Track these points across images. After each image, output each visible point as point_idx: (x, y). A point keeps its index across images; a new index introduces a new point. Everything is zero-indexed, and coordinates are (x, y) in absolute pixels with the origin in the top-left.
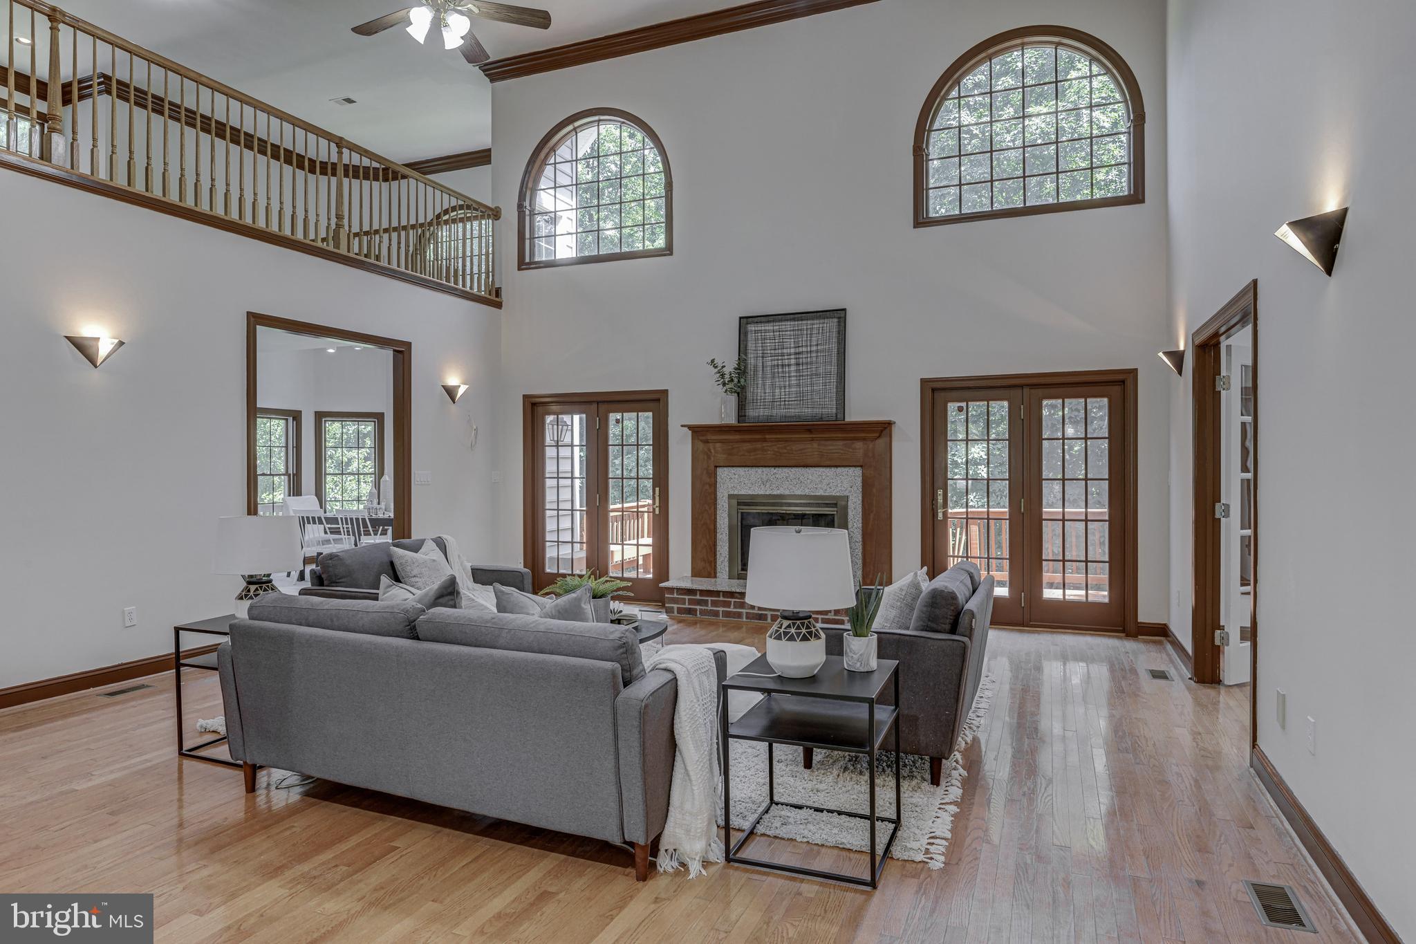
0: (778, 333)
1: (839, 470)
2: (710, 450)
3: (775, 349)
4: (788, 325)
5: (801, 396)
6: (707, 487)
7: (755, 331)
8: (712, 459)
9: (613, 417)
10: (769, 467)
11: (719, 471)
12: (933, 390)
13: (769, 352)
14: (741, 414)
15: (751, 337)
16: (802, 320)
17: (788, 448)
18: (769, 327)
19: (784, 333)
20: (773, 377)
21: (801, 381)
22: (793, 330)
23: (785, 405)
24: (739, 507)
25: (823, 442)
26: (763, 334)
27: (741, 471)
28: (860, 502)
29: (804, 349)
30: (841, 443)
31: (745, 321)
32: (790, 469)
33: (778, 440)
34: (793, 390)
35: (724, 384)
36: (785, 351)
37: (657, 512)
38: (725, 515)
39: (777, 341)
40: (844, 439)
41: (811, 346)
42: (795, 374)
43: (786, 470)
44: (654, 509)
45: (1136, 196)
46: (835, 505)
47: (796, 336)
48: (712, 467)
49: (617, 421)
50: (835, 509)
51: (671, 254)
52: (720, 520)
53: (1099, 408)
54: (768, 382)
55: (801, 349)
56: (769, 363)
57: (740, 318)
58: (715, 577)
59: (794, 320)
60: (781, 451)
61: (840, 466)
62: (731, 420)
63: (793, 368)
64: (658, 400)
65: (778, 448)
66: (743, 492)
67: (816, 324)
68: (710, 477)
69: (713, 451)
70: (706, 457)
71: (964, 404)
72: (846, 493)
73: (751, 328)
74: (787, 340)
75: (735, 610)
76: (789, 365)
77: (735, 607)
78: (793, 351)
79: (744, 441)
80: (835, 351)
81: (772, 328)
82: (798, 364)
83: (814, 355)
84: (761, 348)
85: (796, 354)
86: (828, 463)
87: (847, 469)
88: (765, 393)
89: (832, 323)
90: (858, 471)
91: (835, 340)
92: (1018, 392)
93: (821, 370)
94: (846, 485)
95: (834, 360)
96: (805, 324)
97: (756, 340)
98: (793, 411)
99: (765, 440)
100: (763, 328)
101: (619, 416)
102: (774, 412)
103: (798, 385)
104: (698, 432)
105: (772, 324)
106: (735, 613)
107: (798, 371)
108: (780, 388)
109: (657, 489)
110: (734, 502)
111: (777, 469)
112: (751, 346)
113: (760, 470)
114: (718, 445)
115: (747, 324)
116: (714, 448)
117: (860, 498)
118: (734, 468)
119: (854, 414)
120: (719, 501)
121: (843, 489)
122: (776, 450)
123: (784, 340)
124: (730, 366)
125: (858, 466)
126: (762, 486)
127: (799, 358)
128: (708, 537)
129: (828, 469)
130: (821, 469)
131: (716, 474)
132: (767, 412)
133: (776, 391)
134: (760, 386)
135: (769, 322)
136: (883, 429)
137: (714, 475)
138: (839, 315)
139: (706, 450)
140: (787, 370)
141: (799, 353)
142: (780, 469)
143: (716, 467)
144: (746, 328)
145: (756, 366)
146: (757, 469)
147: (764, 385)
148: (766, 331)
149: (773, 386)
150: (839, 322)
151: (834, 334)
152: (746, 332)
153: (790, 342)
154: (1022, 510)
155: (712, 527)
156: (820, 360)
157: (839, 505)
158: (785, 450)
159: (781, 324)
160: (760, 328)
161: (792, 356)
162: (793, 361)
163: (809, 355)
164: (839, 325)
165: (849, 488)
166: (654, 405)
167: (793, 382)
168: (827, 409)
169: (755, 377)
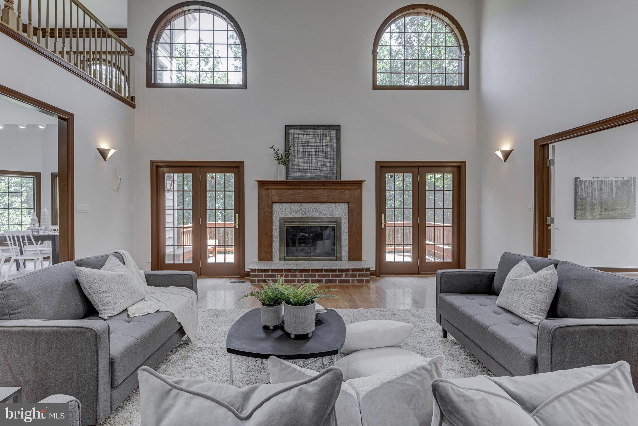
0: (305, 135)
1: (337, 205)
2: (269, 194)
3: (304, 143)
4: (311, 131)
5: (317, 167)
6: (268, 213)
7: (293, 133)
8: (271, 199)
9: (210, 175)
10: (301, 203)
11: (274, 205)
12: (381, 167)
13: (301, 144)
14: (287, 176)
15: (291, 136)
16: (318, 129)
17: (312, 193)
18: (301, 132)
19: (309, 135)
20: (303, 158)
21: (318, 160)
22: (313, 134)
23: (310, 171)
24: (285, 224)
25: (329, 191)
26: (298, 135)
27: (286, 205)
28: (347, 220)
29: (319, 144)
30: (339, 191)
31: (288, 128)
32: (312, 204)
33: (307, 189)
34: (314, 164)
35: (278, 159)
36: (309, 144)
37: (237, 227)
38: (278, 228)
39: (305, 139)
40: (340, 189)
41: (322, 142)
42: (315, 156)
43: (310, 204)
44: (235, 226)
45: (466, 87)
46: (336, 222)
47: (315, 137)
48: (271, 202)
49: (212, 178)
50: (336, 224)
51: (246, 88)
52: (274, 230)
54: (301, 160)
55: (317, 144)
56: (301, 150)
57: (286, 126)
58: (272, 261)
59: (314, 129)
60: (308, 195)
61: (338, 203)
62: (283, 178)
63: (313, 153)
64: (238, 167)
65: (306, 193)
66: (287, 216)
67: (325, 132)
68: (269, 208)
69: (271, 195)
70: (267, 198)
71: (393, 174)
72: (341, 216)
73: (291, 131)
75: (291, 279)
76: (311, 152)
77: (291, 277)
78: (313, 144)
80: (335, 145)
81: (302, 132)
82: (316, 151)
83: (324, 147)
84: (296, 142)
85: (315, 146)
86: (332, 201)
87: (341, 204)
88: (299, 165)
89: (333, 132)
90: (346, 205)
91: (335, 140)
92: (417, 169)
93: (328, 155)
94: (340, 212)
95: (335, 150)
96: (319, 132)
97: (294, 138)
98: (314, 175)
99: (300, 189)
100: (298, 132)
101: (214, 175)
102: (305, 175)
103: (316, 162)
104: (263, 185)
105: (302, 130)
106: (291, 280)
108: (307, 163)
109: (237, 215)
110: (283, 221)
111: (305, 204)
112: (291, 141)
113: (296, 205)
114: (274, 192)
115: (289, 129)
116: (272, 193)
117: (347, 218)
118: (282, 204)
120: (274, 221)
121: (339, 214)
123: (309, 139)
124: (282, 151)
125: (346, 203)
126: (297, 213)
127: (317, 148)
128: (268, 240)
129: (332, 204)
130: (328, 204)
131: (272, 207)
132: (300, 175)
133: (305, 164)
134: (296, 161)
135: (300, 129)
136: (359, 184)
137: (271, 207)
138: (337, 128)
139: (267, 194)
140: (310, 154)
142: (307, 204)
143: (272, 203)
144: (288, 131)
145: (294, 151)
146: (295, 204)
147: (298, 161)
148: (299, 134)
149: (303, 162)
150: (337, 132)
151: (335, 138)
152: (289, 133)
153: (312, 140)
154: (418, 222)
155: (270, 234)
156: (327, 150)
157: (337, 222)
158: (310, 195)
159: (307, 130)
160: (296, 132)
161: (313, 147)
162: (313, 150)
163: (322, 147)
164: (337, 133)
165: (342, 214)
166: (236, 169)
167: (314, 160)
168: (332, 174)
169: (294, 156)
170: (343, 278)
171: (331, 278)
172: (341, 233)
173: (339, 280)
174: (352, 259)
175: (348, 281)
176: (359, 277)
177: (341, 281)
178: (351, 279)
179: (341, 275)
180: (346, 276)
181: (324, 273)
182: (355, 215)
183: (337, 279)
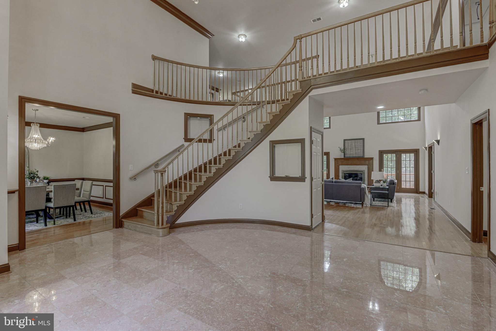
2: (338, 162)
5: (356, 153)
6: (338, 169)
10: (350, 165)
11: (340, 166)
12: (382, 152)
14: (344, 156)
15: (346, 143)
17: (353, 162)
22: (354, 142)
23: (353, 154)
24: (344, 172)
25: (360, 161)
27: (344, 166)
29: (356, 145)
31: (345, 140)
35: (341, 151)
37: (327, 173)
38: (341, 173)
39: (351, 144)
40: (364, 160)
41: (358, 144)
45: (419, 120)
46: (362, 172)
48: (339, 165)
51: (330, 128)
53: (412, 155)
54: (349, 151)
56: (350, 147)
59: (354, 140)
61: (363, 165)
62: (343, 157)
63: (354, 148)
66: (344, 170)
67: (359, 141)
68: (338, 167)
70: (337, 164)
71: (387, 155)
73: (346, 141)
78: (354, 145)
79: (345, 161)
80: (362, 146)
82: (355, 148)
83: (358, 146)
84: (348, 145)
86: (361, 164)
87: (365, 166)
89: (362, 141)
90: (367, 166)
91: (362, 144)
92: (397, 153)
93: (360, 149)
95: (362, 147)
96: (356, 141)
97: (347, 143)
98: (354, 156)
99: (349, 161)
102: (351, 156)
103: (355, 151)
104: (336, 159)
108: (352, 152)
109: (327, 169)
112: (346, 144)
113: (348, 166)
114: (340, 162)
117: (367, 171)
119: (366, 156)
120: (340, 171)
122: (351, 162)
124: (342, 148)
126: (348, 169)
130: (360, 166)
132: (349, 156)
135: (349, 140)
136: (372, 159)
138: (363, 139)
142: (352, 166)
145: (347, 148)
147: (348, 151)
148: (349, 142)
149: (350, 151)
152: (345, 142)
153: (353, 144)
155: (338, 175)
156: (360, 147)
159: (352, 141)
162: (354, 147)
164: (363, 141)
165: (365, 169)
166: (327, 155)
168: (361, 155)
169: (347, 150)
172: (365, 176)
182: (371, 169)
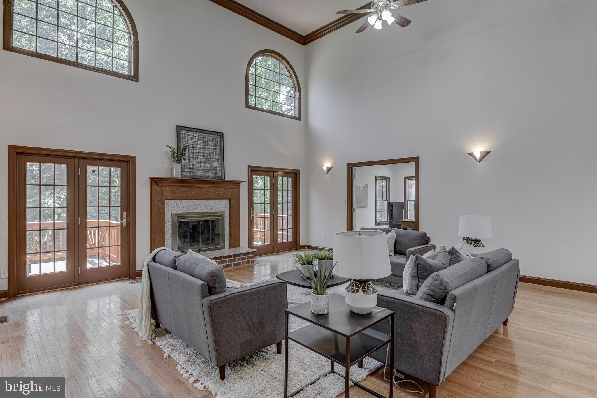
0: (195, 137)
1: (221, 201)
2: (163, 191)
3: (194, 144)
4: (199, 134)
5: (206, 168)
6: (161, 210)
7: (184, 134)
8: (164, 195)
9: (90, 168)
10: (192, 199)
11: (167, 202)
12: (252, 170)
13: (191, 145)
14: (182, 175)
15: (182, 136)
16: (205, 133)
17: (202, 191)
19: (198, 138)
20: (193, 158)
21: (206, 161)
22: (202, 137)
23: (199, 171)
24: (178, 219)
25: (215, 188)
26: (188, 136)
27: (178, 201)
28: (228, 214)
29: (206, 147)
30: (223, 189)
32: (201, 200)
33: (198, 187)
34: (202, 164)
35: (174, 158)
36: (198, 146)
37: (124, 226)
38: (170, 224)
39: (194, 141)
41: (209, 146)
43: (199, 201)
45: (299, 118)
47: (203, 140)
49: (93, 171)
50: (220, 217)
52: (167, 226)
55: (205, 147)
56: (191, 151)
57: (177, 126)
59: (202, 132)
61: (222, 199)
62: (179, 176)
63: (202, 154)
64: (128, 162)
65: (197, 191)
66: (179, 212)
67: (211, 136)
68: (162, 205)
69: (164, 191)
70: (160, 194)
71: (258, 176)
72: (224, 210)
73: (182, 132)
74: (199, 141)
76: (200, 153)
78: (201, 146)
79: (181, 187)
80: (220, 150)
81: (192, 134)
82: (204, 153)
83: (210, 150)
84: (187, 143)
85: (203, 148)
86: (218, 198)
87: (223, 200)
88: (190, 164)
89: (217, 138)
90: (228, 201)
91: (219, 145)
92: (272, 174)
93: (214, 157)
94: (223, 207)
95: (219, 153)
96: (207, 136)
97: (185, 138)
98: (203, 174)
99: (191, 187)
100: (188, 133)
101: (96, 168)
102: (195, 173)
103: (204, 163)
104: (155, 181)
105: (192, 132)
107: (204, 156)
108: (197, 163)
110: (175, 217)
111: (195, 200)
112: (182, 141)
113: (187, 201)
114: (167, 188)
115: (180, 129)
116: (165, 190)
117: (229, 212)
118: (174, 200)
119: (229, 177)
120: (166, 217)
121: (222, 209)
122: (196, 191)
123: (198, 141)
125: (228, 199)
126: (188, 209)
127: (204, 150)
128: (162, 236)
129: (217, 200)
130: (214, 200)
131: (165, 203)
132: (192, 174)
133: (195, 164)
134: (188, 161)
135: (191, 131)
136: (237, 184)
137: (163, 203)
138: (221, 135)
139: (160, 190)
140: (199, 155)
141: (204, 148)
142: (196, 200)
143: (165, 199)
144: (180, 132)
146: (186, 200)
149: (193, 162)
151: (219, 143)
152: (180, 134)
153: (200, 142)
154: (274, 214)
155: (164, 230)
156: (214, 152)
157: (222, 216)
158: (200, 192)
159: (196, 133)
160: (187, 133)
161: (201, 149)
162: (202, 151)
163: (208, 150)
164: (221, 139)
165: (225, 208)
166: (124, 164)
167: (202, 161)
168: (217, 174)
170: (236, 262)
171: (228, 263)
172: (224, 225)
173: (233, 264)
174: (233, 246)
175: (239, 264)
176: (247, 259)
177: (235, 265)
178: (241, 261)
179: (235, 260)
180: (239, 259)
181: (223, 260)
182: (235, 209)
183: (232, 263)
